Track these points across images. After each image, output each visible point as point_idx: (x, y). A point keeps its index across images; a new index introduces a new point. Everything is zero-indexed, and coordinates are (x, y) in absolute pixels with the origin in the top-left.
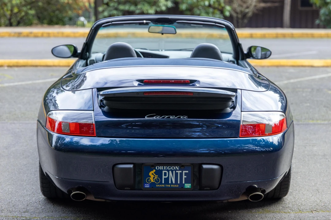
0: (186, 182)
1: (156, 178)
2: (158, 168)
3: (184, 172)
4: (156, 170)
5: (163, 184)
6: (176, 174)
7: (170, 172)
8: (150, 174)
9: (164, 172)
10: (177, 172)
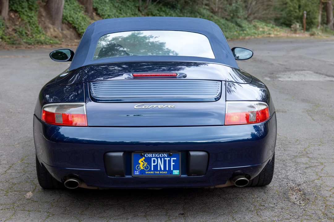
0: (174, 169)
2: (147, 155)
3: (172, 159)
5: (152, 171)
6: (165, 161)
7: (159, 159)
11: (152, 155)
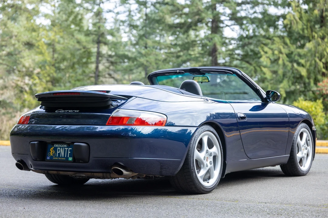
0: (69, 157)
1: (54, 153)
2: (55, 145)
3: (69, 149)
4: (54, 147)
5: (57, 157)
6: (65, 150)
7: (62, 148)
8: (51, 150)
9: (58, 148)
10: (65, 148)
11: (58, 146)
